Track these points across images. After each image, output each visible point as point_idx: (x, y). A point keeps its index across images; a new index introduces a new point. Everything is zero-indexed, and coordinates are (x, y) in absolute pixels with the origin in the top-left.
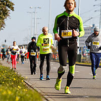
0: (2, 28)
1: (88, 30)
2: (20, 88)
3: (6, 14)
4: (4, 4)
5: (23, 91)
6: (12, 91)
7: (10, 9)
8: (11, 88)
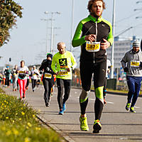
0: (6, 41)
1: (127, 44)
2: (30, 126)
3: (12, 21)
4: (8, 8)
5: (35, 131)
6: (19, 130)
7: (16, 15)
8: (18, 126)
